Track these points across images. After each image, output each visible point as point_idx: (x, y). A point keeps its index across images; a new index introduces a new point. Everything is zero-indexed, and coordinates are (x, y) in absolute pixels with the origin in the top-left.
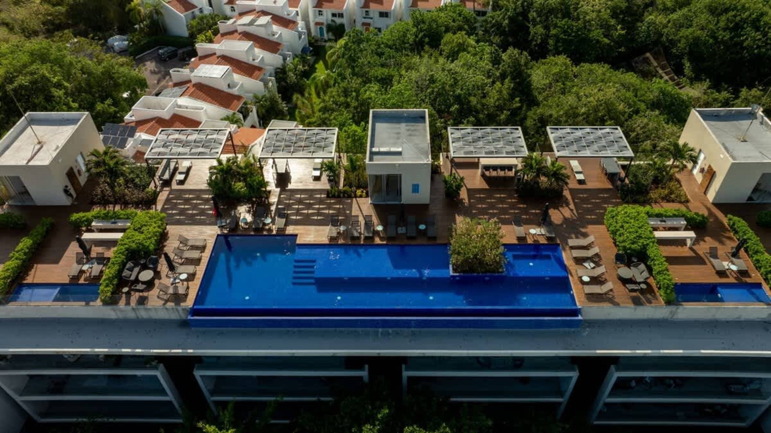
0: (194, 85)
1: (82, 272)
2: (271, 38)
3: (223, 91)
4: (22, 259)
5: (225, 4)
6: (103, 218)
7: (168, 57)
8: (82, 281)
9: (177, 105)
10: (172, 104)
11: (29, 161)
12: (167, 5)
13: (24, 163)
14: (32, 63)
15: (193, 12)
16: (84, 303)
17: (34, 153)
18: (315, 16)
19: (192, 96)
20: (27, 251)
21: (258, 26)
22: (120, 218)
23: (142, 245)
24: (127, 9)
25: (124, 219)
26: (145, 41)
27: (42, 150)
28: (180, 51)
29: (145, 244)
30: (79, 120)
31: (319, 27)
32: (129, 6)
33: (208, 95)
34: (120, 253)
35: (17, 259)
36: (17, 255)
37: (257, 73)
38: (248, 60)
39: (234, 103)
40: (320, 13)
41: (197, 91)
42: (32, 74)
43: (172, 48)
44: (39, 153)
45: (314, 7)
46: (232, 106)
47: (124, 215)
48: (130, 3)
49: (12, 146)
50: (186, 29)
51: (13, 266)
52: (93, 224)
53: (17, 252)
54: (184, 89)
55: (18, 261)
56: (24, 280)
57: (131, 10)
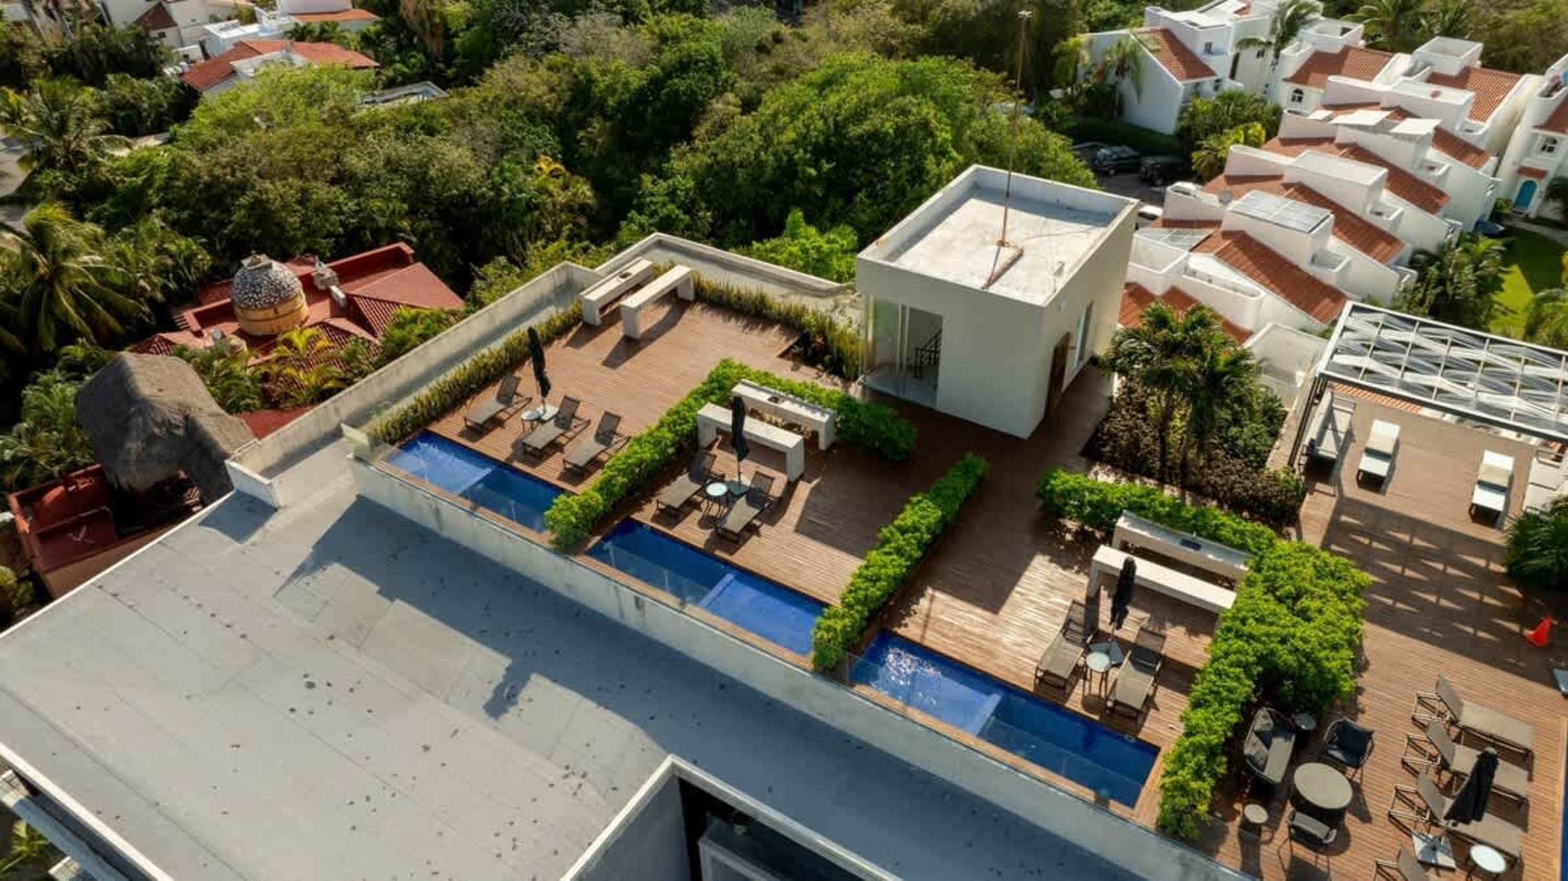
0: (1226, 235)
1: (1080, 672)
2: (1422, 175)
3: (1296, 268)
4: (910, 558)
5: (1286, 80)
6: (1158, 517)
7: (1114, 167)
8: (1075, 702)
9: (1186, 268)
10: (1176, 266)
11: (991, 282)
12: (1150, 55)
13: (977, 283)
14: (902, 94)
15: (1198, 84)
16: (1089, 795)
17: (998, 268)
18: (1527, 151)
19: (1222, 256)
20: (927, 537)
21: (1396, 136)
22: (1218, 539)
23: (1317, 663)
24: (1056, 50)
25: (1232, 545)
26: (1075, 124)
27: (1019, 263)
28: (1150, 161)
29: (1326, 664)
30: (1114, 215)
31: (1523, 179)
32: (1064, 43)
33: (1260, 267)
34: (1238, 664)
35: (899, 551)
36: (900, 540)
37: (1381, 247)
38: (1364, 212)
39: (1322, 304)
40: (1549, 147)
41: (1235, 249)
42: (904, 112)
43: (1127, 151)
44: (1013, 268)
45: (1536, 127)
46: (1317, 310)
47: (1235, 532)
48: (1065, 39)
49: (929, 237)
50: (1175, 114)
51: (891, 571)
52: (1122, 523)
53: (903, 531)
54: (1203, 237)
55: (903, 561)
56: (900, 626)
57: (1061, 53)
